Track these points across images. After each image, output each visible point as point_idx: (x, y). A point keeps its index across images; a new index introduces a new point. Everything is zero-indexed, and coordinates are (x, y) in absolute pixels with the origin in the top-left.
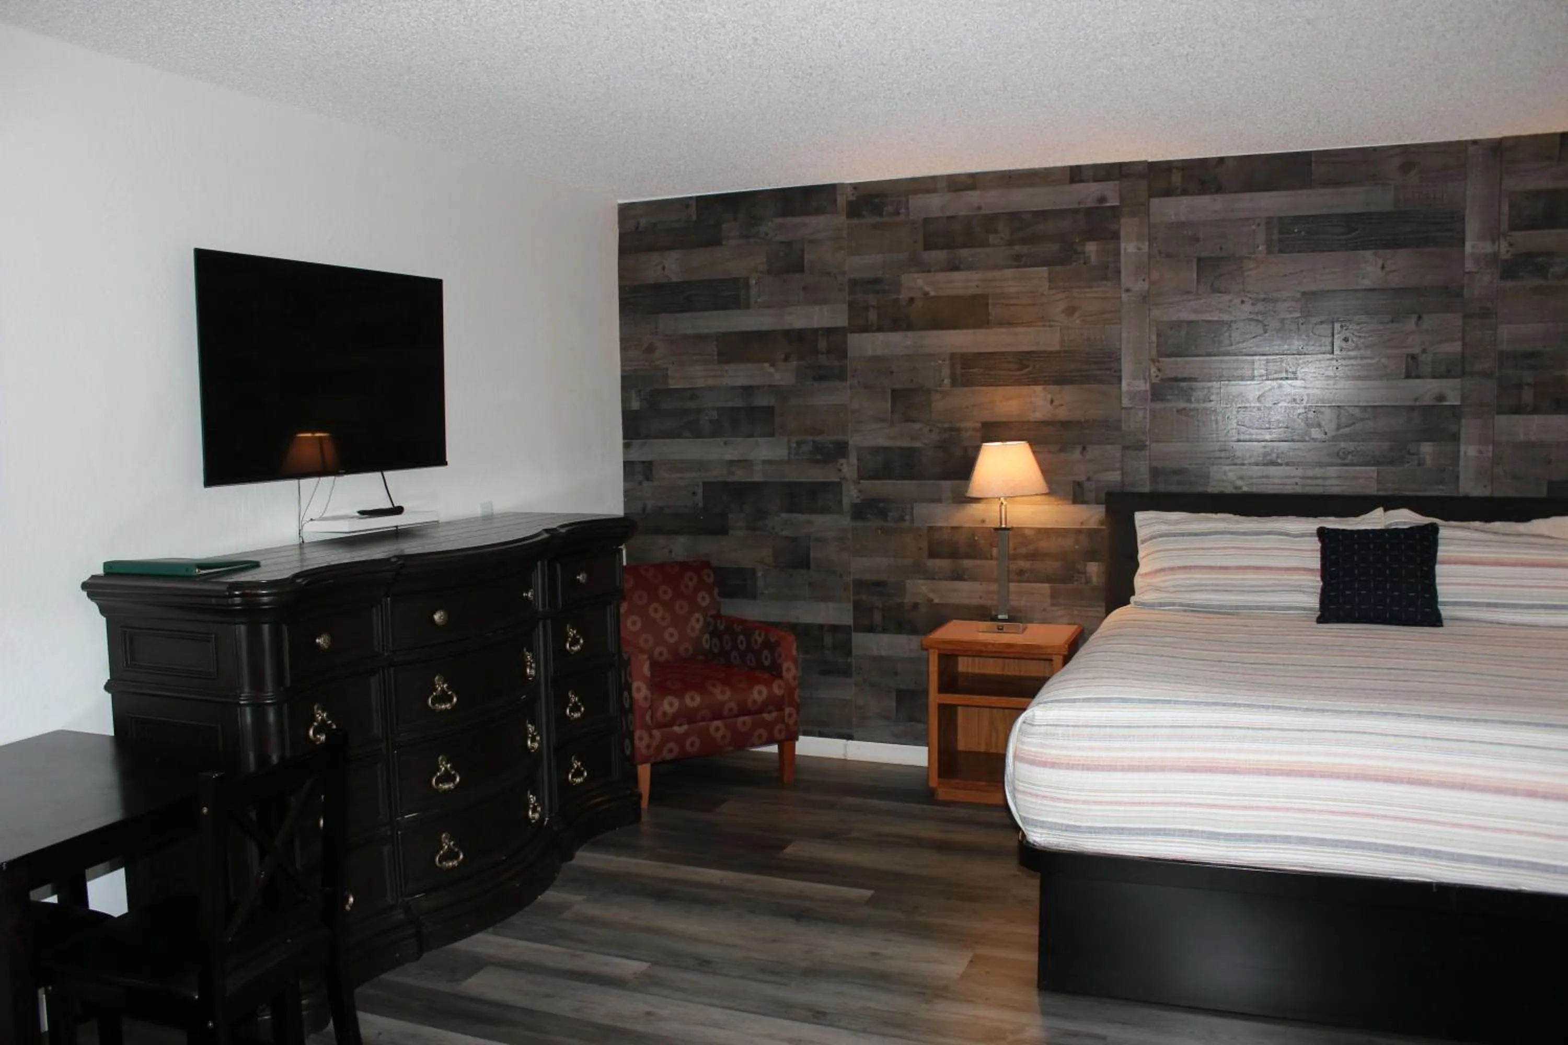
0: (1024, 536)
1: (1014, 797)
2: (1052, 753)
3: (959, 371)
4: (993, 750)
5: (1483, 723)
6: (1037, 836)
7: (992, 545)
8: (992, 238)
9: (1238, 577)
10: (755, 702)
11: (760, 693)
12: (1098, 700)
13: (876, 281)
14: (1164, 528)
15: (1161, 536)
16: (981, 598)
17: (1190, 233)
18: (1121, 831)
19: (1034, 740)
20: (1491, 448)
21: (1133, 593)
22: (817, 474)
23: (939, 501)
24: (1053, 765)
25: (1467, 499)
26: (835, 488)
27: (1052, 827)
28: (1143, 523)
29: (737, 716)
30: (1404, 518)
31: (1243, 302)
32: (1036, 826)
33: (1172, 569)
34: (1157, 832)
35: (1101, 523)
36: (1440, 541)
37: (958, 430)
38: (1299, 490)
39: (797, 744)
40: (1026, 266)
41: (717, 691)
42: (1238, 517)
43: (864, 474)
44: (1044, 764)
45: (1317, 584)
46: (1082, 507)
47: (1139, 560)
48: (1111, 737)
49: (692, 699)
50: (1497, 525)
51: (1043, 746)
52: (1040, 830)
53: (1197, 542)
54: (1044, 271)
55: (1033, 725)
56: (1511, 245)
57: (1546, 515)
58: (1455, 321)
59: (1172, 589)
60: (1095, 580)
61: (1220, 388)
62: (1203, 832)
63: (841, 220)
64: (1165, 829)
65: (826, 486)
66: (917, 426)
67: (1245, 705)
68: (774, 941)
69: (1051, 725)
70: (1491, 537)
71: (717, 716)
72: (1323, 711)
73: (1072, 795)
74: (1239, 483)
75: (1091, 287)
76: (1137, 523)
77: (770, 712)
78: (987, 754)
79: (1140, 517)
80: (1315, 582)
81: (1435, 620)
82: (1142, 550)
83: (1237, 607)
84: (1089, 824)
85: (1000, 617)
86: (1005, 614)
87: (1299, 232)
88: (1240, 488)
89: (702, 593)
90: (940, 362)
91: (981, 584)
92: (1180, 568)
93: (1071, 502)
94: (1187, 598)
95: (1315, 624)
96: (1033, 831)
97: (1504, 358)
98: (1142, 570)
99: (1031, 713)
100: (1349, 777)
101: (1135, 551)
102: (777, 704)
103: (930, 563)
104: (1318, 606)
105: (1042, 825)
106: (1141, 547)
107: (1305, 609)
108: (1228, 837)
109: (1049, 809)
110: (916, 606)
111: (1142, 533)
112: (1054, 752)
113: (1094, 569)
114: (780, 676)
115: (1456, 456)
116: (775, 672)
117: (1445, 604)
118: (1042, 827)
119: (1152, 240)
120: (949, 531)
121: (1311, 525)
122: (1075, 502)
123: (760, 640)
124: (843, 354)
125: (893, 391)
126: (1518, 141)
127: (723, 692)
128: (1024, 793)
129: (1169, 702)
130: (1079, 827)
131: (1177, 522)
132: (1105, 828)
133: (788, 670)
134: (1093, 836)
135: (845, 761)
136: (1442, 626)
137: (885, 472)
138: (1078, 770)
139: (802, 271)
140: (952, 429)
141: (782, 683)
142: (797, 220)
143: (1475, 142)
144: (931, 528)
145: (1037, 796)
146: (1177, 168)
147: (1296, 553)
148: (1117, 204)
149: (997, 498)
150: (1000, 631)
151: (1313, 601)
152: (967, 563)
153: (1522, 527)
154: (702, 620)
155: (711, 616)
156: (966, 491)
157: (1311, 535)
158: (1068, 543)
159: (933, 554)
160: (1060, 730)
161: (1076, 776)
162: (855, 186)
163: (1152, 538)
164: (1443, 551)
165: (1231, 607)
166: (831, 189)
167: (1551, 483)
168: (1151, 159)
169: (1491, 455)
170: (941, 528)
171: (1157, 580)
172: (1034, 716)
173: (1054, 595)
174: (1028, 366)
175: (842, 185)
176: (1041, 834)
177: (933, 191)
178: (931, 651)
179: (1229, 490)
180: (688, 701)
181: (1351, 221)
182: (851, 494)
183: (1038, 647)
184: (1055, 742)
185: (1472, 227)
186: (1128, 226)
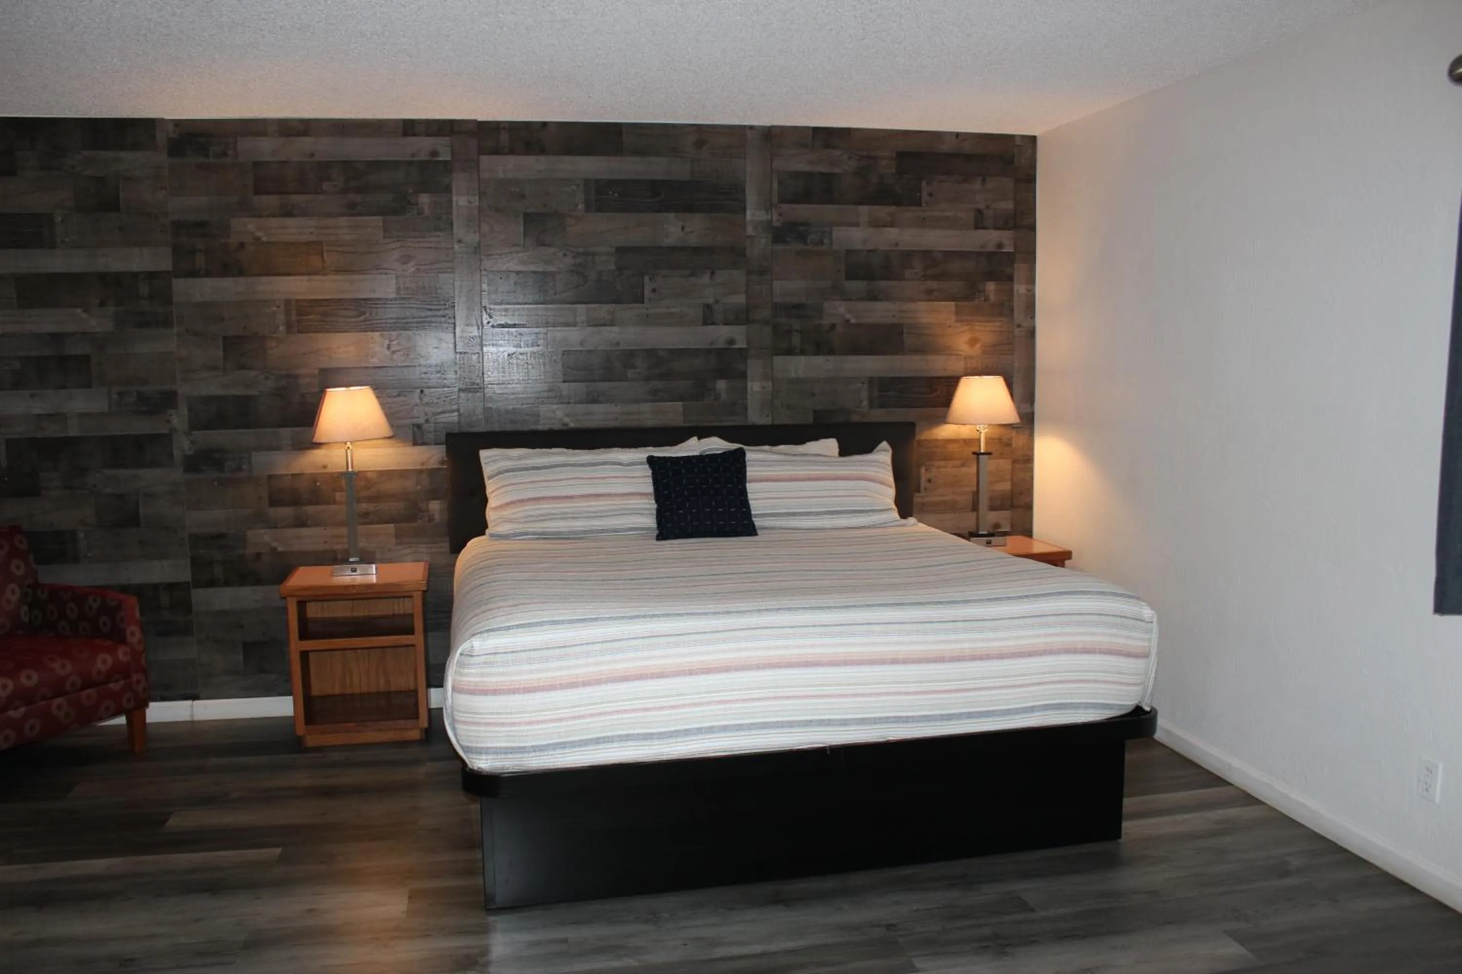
0: (367, 479)
1: (454, 729)
2: (492, 681)
3: (294, 318)
4: (348, 691)
5: (853, 608)
6: (482, 763)
7: (334, 490)
8: (326, 186)
9: (582, 505)
10: (99, 672)
11: (104, 662)
12: (530, 625)
13: (202, 224)
14: (508, 464)
15: (507, 471)
16: (326, 542)
17: (517, 190)
18: (562, 745)
19: (473, 671)
20: (770, 384)
21: (486, 526)
22: (142, 426)
23: (278, 448)
24: (495, 692)
25: (754, 427)
26: (164, 440)
27: (497, 751)
28: (487, 461)
29: (83, 689)
30: (716, 445)
31: (565, 255)
32: (481, 753)
33: (522, 501)
34: (597, 741)
35: (442, 462)
36: (748, 463)
37: (296, 377)
38: (617, 424)
39: (148, 711)
40: (360, 215)
41: (56, 665)
42: (570, 451)
43: (195, 424)
44: (485, 692)
45: (652, 507)
46: (423, 448)
47: (488, 496)
48: (547, 659)
49: (29, 678)
50: (782, 448)
51: (482, 675)
52: (484, 757)
53: (542, 475)
54: (377, 220)
55: (472, 656)
56: (780, 215)
57: (816, 439)
58: (738, 276)
59: (523, 520)
60: (437, 517)
61: (547, 333)
62: (638, 735)
63: (161, 158)
64: (604, 738)
65: (153, 438)
66: (252, 373)
67: (663, 615)
68: (197, 920)
69: (490, 654)
70: (782, 457)
71: (61, 693)
72: (729, 613)
73: (516, 718)
74: (566, 420)
75: (424, 237)
76: (483, 461)
77: (117, 681)
78: (342, 696)
79: (484, 454)
80: (651, 504)
81: (750, 530)
82: (490, 486)
83: (585, 532)
84: (534, 743)
85: (351, 560)
86: (357, 557)
87: (613, 193)
88: (567, 424)
89: (16, 562)
90: (275, 308)
91: (325, 529)
92: (529, 500)
93: (411, 443)
94: (538, 527)
95: (655, 542)
96: (477, 759)
97: (777, 308)
98: (492, 503)
99: (470, 645)
100: (758, 667)
101: (483, 487)
102: (122, 671)
103: (273, 512)
104: (655, 526)
105: (486, 751)
106: (488, 483)
107: (643, 529)
108: (661, 736)
109: (492, 734)
110: (258, 556)
111: (488, 470)
112: (494, 679)
113: (435, 507)
114: (123, 641)
115: (745, 390)
116: (120, 638)
117: (757, 516)
118: (487, 753)
119: (482, 194)
120: (290, 477)
121: (641, 454)
122: (415, 444)
123: (95, 606)
124: (168, 301)
125: (225, 338)
126: (783, 129)
127: (63, 666)
128: (465, 723)
129: (596, 619)
130: (524, 748)
131: (520, 458)
132: (548, 745)
133: (133, 634)
134: (538, 754)
135: (192, 722)
136: (756, 534)
137: (220, 421)
138: (519, 693)
139: (117, 209)
140: (288, 376)
141: (128, 649)
142: (110, 154)
143: (752, 127)
144: (270, 477)
145: (479, 724)
146: (504, 128)
147: (630, 480)
148: (449, 158)
149: (342, 442)
150: (354, 573)
151: (651, 522)
152: (310, 509)
153: (801, 449)
154: (18, 591)
155: (29, 586)
156: (313, 437)
157: (641, 463)
158: (410, 484)
159: (273, 503)
160: (498, 658)
161: (518, 700)
162: (177, 123)
163: (499, 473)
164: (751, 472)
165: (579, 532)
166: (149, 125)
167: (815, 412)
168: (481, 118)
169: (771, 389)
170: (282, 476)
171: (507, 513)
172: (472, 647)
173: (398, 535)
174: (364, 313)
175: (162, 120)
176: (487, 760)
177: (264, 134)
178: (289, 599)
179: (557, 426)
180: (23, 680)
181: (655, 187)
182: (183, 445)
183: (397, 585)
184: (496, 670)
185: (751, 197)
186: (459, 181)
